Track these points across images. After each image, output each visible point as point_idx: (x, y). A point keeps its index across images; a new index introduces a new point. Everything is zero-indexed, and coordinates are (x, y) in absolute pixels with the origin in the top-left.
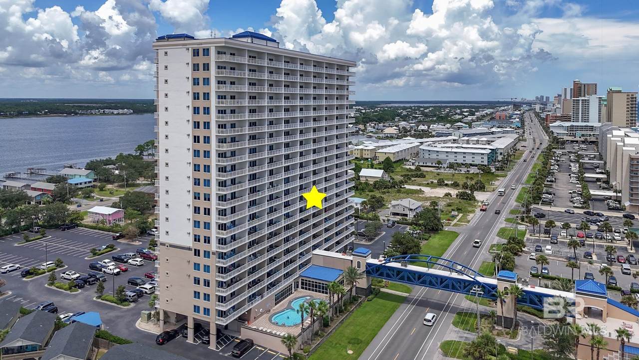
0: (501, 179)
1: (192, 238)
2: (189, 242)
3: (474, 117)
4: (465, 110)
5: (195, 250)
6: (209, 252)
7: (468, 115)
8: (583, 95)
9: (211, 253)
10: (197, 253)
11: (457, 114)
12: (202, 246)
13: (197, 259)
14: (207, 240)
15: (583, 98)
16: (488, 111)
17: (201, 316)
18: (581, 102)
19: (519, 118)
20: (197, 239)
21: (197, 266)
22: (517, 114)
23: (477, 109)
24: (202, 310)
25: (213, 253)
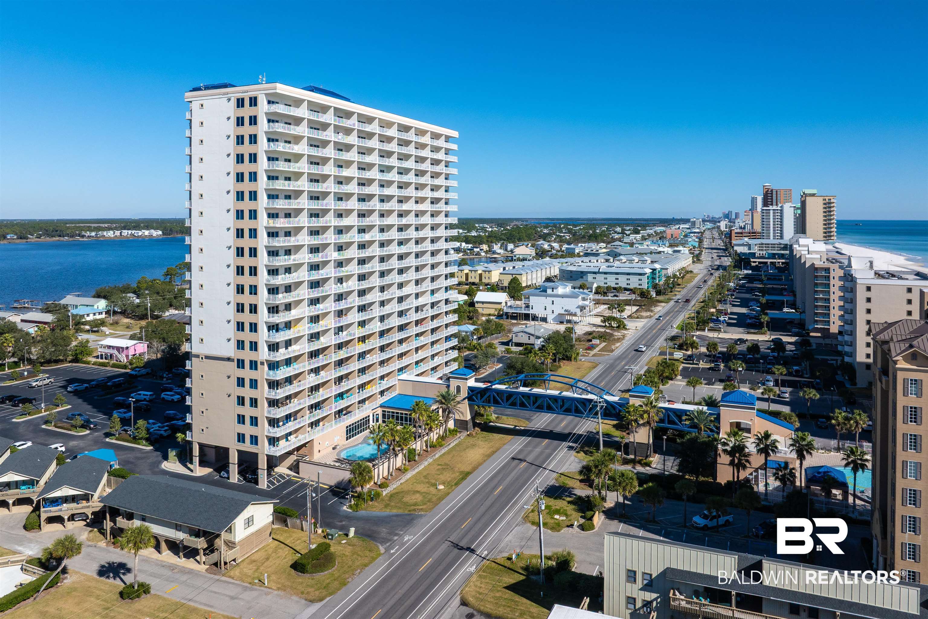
0: (663, 304)
1: (233, 344)
2: (230, 350)
3: (639, 236)
4: (628, 228)
5: (238, 360)
6: (256, 362)
7: (631, 234)
8: (774, 203)
9: (259, 364)
10: (241, 364)
11: (616, 232)
12: (247, 355)
13: (241, 373)
14: (254, 346)
15: (775, 207)
16: (659, 229)
17: (247, 447)
18: (771, 212)
19: (697, 237)
20: (240, 345)
21: (241, 382)
22: (695, 233)
23: (644, 227)
24: (248, 439)
25: (262, 363)
